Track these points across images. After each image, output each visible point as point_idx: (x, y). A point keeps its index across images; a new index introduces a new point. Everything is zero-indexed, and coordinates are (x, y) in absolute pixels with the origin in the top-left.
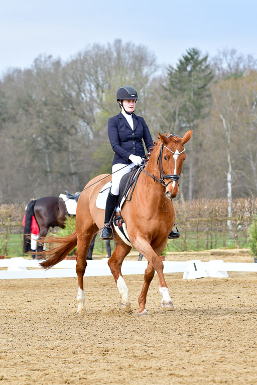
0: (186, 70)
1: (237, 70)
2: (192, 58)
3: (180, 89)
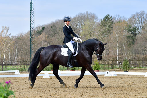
0: (106, 20)
1: (120, 20)
2: (108, 17)
3: (104, 26)
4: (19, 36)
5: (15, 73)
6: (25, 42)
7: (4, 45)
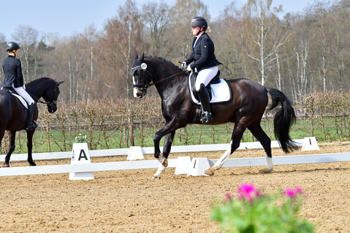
4: (313, 12)
5: (302, 150)
6: (334, 34)
7: (258, 49)
